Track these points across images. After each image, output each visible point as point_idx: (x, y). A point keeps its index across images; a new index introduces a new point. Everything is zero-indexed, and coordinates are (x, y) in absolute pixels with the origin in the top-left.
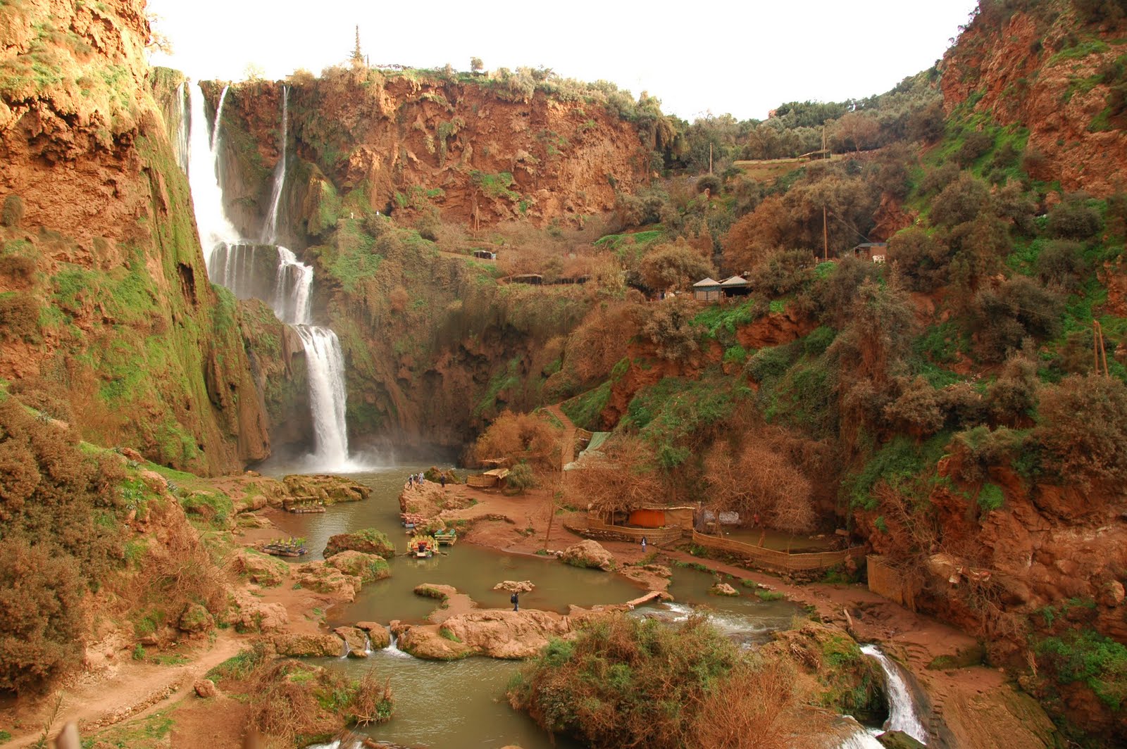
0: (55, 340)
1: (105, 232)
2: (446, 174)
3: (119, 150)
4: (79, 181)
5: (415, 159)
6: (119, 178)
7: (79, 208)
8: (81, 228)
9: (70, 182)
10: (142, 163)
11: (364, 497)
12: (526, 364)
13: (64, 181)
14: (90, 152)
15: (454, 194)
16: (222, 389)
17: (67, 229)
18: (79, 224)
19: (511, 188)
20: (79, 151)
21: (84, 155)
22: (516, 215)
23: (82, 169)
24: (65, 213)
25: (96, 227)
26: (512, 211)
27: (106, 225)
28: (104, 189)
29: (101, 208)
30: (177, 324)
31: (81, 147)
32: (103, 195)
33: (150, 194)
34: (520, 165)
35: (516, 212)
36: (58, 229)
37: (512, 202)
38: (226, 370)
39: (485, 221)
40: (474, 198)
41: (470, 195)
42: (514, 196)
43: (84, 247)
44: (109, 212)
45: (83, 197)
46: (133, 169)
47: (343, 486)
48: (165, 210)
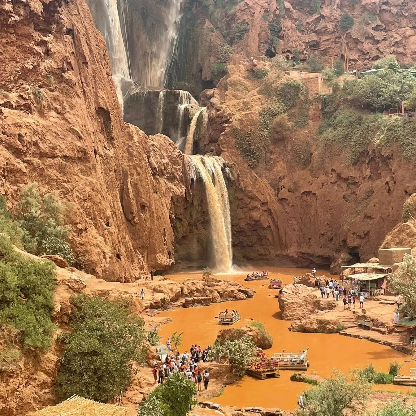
0: (3, 171)
1: (40, 83)
2: (317, 20)
3: (48, 16)
4: (19, 43)
5: (292, 9)
6: (49, 38)
7: (18, 65)
8: (21, 81)
9: (12, 44)
10: (67, 25)
11: (250, 297)
12: (391, 183)
13: (7, 43)
14: (26, 18)
15: (326, 37)
16: (135, 208)
17: (11, 82)
18: (20, 78)
19: (376, 29)
20: (17, 18)
21: (21, 21)
22: (382, 53)
23: (20, 32)
24: (8, 69)
25: (33, 79)
26: (378, 49)
27: (40, 78)
28: (38, 49)
29: (36, 64)
30: (97, 156)
31: (19, 15)
32: (38, 54)
33: (73, 50)
34: (384, 7)
35: (382, 50)
36: (3, 83)
37: (378, 42)
38: (137, 193)
39: (353, 60)
40: (343, 40)
41: (339, 37)
42: (379, 35)
43: (25, 96)
44: (42, 67)
45: (21, 55)
46: (59, 31)
47: (233, 288)
48: (86, 63)
